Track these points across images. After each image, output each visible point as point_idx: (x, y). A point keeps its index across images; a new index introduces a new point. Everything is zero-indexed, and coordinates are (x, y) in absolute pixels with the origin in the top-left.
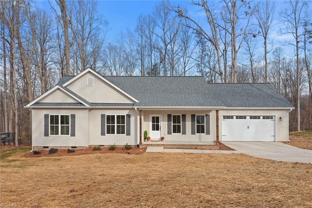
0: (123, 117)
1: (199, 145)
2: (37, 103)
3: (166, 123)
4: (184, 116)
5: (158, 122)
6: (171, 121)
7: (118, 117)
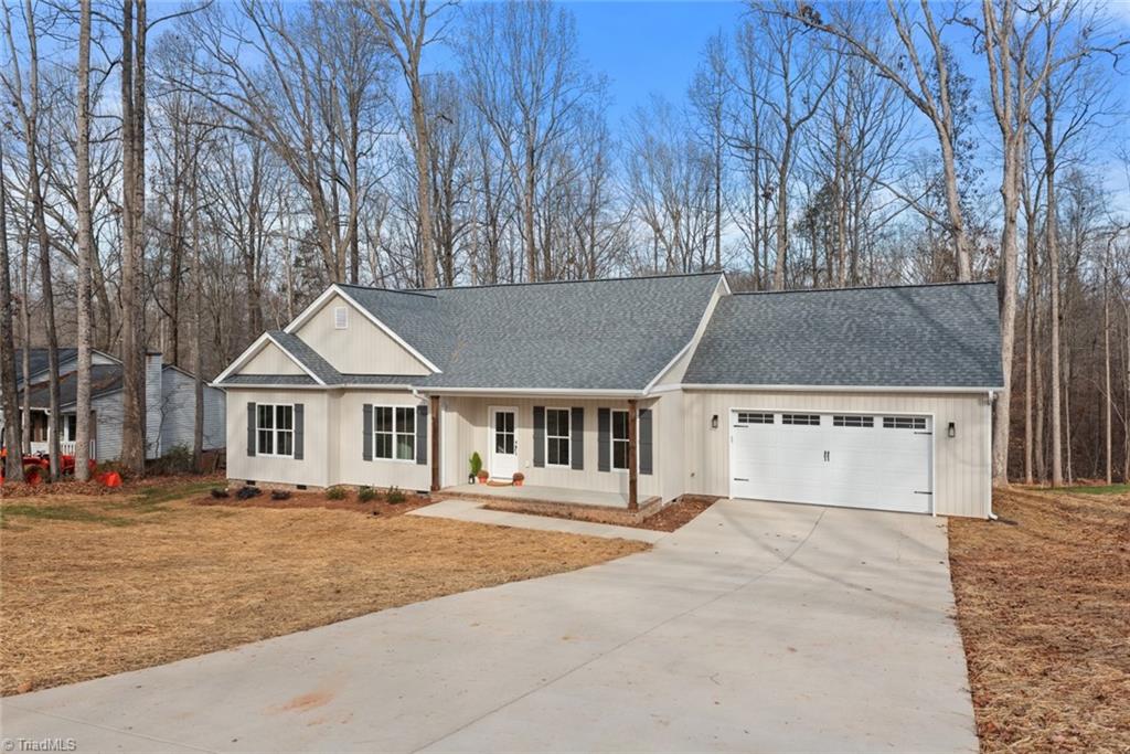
0: (410, 411)
1: (577, 506)
2: (234, 376)
3: (531, 431)
4: (579, 413)
5: (511, 428)
6: (543, 428)
7: (399, 411)
